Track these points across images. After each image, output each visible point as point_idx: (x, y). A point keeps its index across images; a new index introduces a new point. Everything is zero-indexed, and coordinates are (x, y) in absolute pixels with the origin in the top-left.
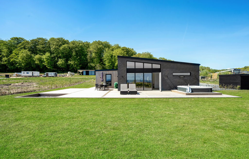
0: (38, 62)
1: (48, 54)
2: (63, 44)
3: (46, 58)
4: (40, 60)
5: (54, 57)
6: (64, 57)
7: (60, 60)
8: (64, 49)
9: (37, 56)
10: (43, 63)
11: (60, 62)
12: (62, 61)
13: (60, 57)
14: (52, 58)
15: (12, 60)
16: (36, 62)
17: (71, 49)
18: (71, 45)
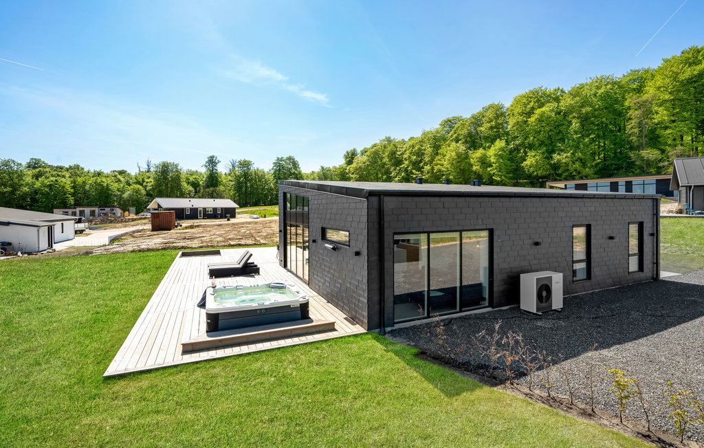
0: (478, 167)
1: (500, 144)
2: (541, 105)
3: (495, 155)
4: (484, 162)
5: (517, 149)
6: (542, 144)
7: (530, 154)
8: (540, 120)
9: (479, 153)
10: (489, 169)
11: (531, 160)
12: (534, 156)
13: (531, 147)
14: (511, 152)
15: (436, 168)
16: (474, 168)
17: (564, 115)
18: (566, 102)
